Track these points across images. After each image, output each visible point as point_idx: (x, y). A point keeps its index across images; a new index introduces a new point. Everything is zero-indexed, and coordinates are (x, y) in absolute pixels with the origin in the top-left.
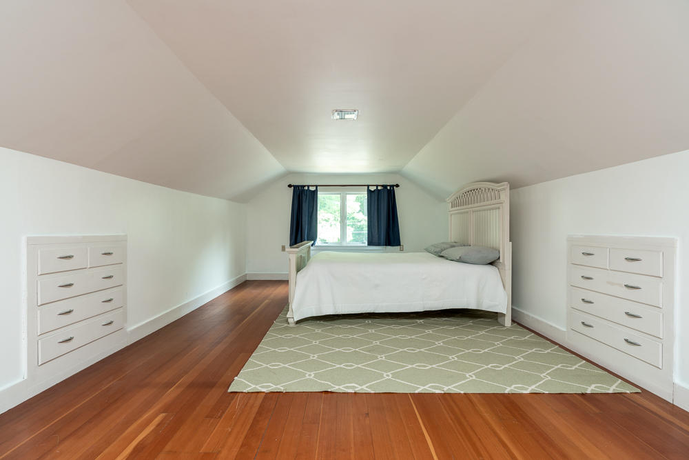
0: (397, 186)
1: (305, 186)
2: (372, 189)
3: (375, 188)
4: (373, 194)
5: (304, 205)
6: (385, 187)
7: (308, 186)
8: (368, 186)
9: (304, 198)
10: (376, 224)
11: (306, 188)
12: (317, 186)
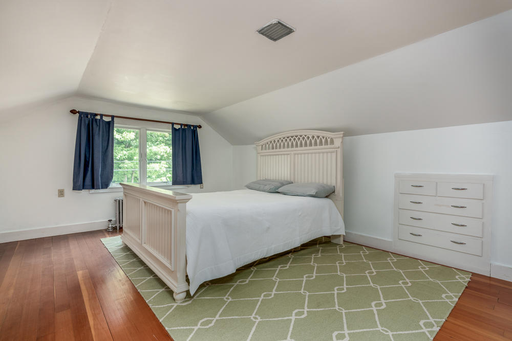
0: (200, 127)
1: (96, 115)
2: (177, 127)
3: (179, 127)
4: (177, 132)
5: (96, 137)
6: (189, 126)
7: (102, 115)
8: (173, 124)
9: (96, 129)
10: (181, 163)
11: (98, 117)
12: (113, 117)
